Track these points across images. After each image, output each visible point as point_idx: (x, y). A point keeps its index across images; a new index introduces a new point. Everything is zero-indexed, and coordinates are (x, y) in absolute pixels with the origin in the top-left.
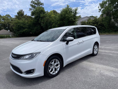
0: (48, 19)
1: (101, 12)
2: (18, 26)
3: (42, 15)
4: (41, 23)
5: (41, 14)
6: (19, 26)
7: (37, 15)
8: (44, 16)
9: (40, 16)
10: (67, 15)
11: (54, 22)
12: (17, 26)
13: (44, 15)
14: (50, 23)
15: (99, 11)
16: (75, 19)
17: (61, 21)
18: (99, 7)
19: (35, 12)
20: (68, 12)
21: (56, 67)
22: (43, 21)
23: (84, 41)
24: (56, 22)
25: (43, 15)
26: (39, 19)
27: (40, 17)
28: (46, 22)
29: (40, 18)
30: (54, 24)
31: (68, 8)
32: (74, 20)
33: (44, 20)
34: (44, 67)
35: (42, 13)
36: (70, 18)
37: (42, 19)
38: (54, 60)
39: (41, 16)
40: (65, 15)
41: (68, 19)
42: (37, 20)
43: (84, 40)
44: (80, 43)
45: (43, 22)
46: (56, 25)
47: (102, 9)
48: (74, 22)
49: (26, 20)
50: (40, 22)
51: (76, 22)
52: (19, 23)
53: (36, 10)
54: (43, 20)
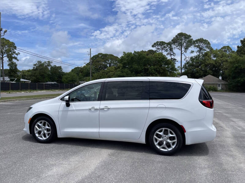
12: (233, 69)
21: (45, 132)
23: (109, 109)
34: (29, 124)
38: (43, 121)
43: (109, 107)
44: (96, 110)
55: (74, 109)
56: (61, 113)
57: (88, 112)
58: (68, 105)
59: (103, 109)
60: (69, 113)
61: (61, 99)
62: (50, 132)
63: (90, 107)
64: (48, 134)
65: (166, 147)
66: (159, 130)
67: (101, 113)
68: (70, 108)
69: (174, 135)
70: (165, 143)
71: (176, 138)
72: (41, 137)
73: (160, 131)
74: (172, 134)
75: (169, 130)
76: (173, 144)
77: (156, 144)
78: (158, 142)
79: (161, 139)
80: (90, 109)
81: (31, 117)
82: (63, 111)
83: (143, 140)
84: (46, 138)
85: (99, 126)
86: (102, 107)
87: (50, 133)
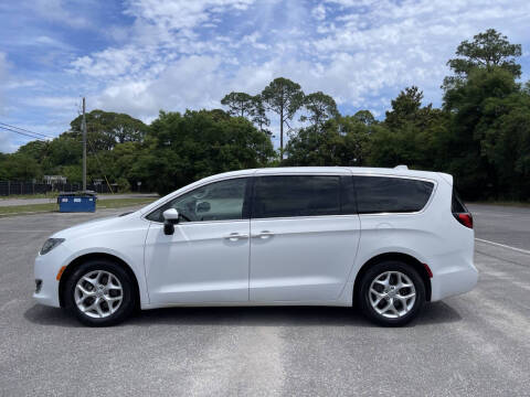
2: (384, 156)
3: (490, 104)
4: (483, 142)
5: (491, 99)
6: (386, 152)
7: (467, 105)
9: (482, 108)
12: (381, 155)
13: (507, 100)
19: (461, 91)
21: (107, 298)
22: (492, 131)
23: (272, 236)
25: (502, 101)
26: (476, 121)
27: (481, 115)
29: (482, 120)
33: (498, 127)
34: (58, 282)
35: (494, 96)
37: (491, 122)
42: (465, 128)
43: (272, 231)
45: (491, 135)
49: (419, 129)
50: (476, 136)
52: (389, 141)
53: (470, 83)
54: (495, 125)
55: (188, 239)
56: (150, 251)
57: (221, 245)
58: (169, 230)
59: (258, 237)
60: (174, 249)
61: (147, 217)
62: (120, 298)
63: (227, 234)
64: (115, 304)
65: (395, 310)
66: (379, 276)
67: (256, 247)
68: (175, 237)
69: (410, 285)
70: (391, 301)
71: (413, 289)
72: (94, 311)
73: (383, 279)
74: (405, 282)
75: (400, 274)
76: (408, 301)
77: (374, 305)
78: (378, 301)
79: (384, 295)
80: (228, 238)
81: (67, 264)
82: (157, 245)
83: (348, 301)
84: (107, 315)
85: (250, 276)
86: (256, 232)
87: (118, 301)
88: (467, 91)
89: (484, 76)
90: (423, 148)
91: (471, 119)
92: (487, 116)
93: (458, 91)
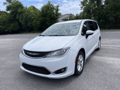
0: (28, 15)
1: (82, 10)
4: (19, 19)
5: (19, 9)
7: (13, 10)
8: (22, 12)
9: (17, 11)
10: (49, 11)
11: (34, 18)
13: (22, 10)
14: (30, 19)
15: (81, 8)
16: (57, 15)
17: (43, 18)
18: (80, 5)
19: (11, 6)
20: (50, 8)
24: (37, 19)
27: (17, 13)
28: (25, 18)
30: (35, 21)
31: (49, 4)
32: (57, 17)
33: (22, 16)
36: (52, 15)
37: (20, 15)
39: (19, 11)
40: (46, 11)
41: (50, 16)
42: (14, 16)
43: (95, 34)
45: (21, 18)
46: (37, 21)
47: (84, 7)
48: (57, 18)
50: (17, 18)
51: (59, 19)
88: (12, 6)
89: (16, 3)
90: (2, 21)
91: (15, 14)
92: (19, 13)
93: (10, 6)
